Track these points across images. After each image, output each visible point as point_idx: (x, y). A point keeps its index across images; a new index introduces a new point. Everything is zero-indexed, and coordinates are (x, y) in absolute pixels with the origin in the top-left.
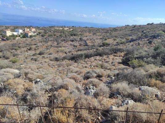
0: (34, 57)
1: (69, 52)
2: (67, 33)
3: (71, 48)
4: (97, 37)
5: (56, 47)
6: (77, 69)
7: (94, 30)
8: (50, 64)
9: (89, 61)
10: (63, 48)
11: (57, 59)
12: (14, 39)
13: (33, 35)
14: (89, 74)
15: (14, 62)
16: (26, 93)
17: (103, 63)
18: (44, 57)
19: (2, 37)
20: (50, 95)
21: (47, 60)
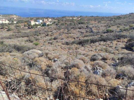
0: (50, 41)
1: (77, 38)
2: (75, 22)
3: (79, 35)
4: (102, 25)
5: (66, 33)
6: (84, 52)
7: (99, 19)
8: (62, 47)
9: (94, 45)
10: (72, 35)
11: (67, 44)
12: (36, 27)
13: (50, 24)
14: (95, 57)
15: (36, 45)
16: (48, 68)
17: (107, 47)
18: (57, 41)
19: (29, 25)
21: (60, 44)
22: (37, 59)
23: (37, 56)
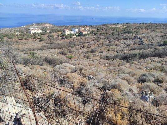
0: (87, 55)
1: (121, 51)
2: (120, 30)
3: (123, 47)
4: (156, 34)
5: (107, 45)
6: (130, 70)
7: (152, 26)
8: (100, 63)
9: (144, 62)
10: (114, 47)
11: (107, 58)
12: (71, 38)
13: (87, 33)
14: (144, 77)
15: (70, 58)
17: (163, 65)
18: (95, 55)
19: (62, 35)
20: (102, 93)
21: (98, 58)
22: (69, 74)
23: (70, 71)
